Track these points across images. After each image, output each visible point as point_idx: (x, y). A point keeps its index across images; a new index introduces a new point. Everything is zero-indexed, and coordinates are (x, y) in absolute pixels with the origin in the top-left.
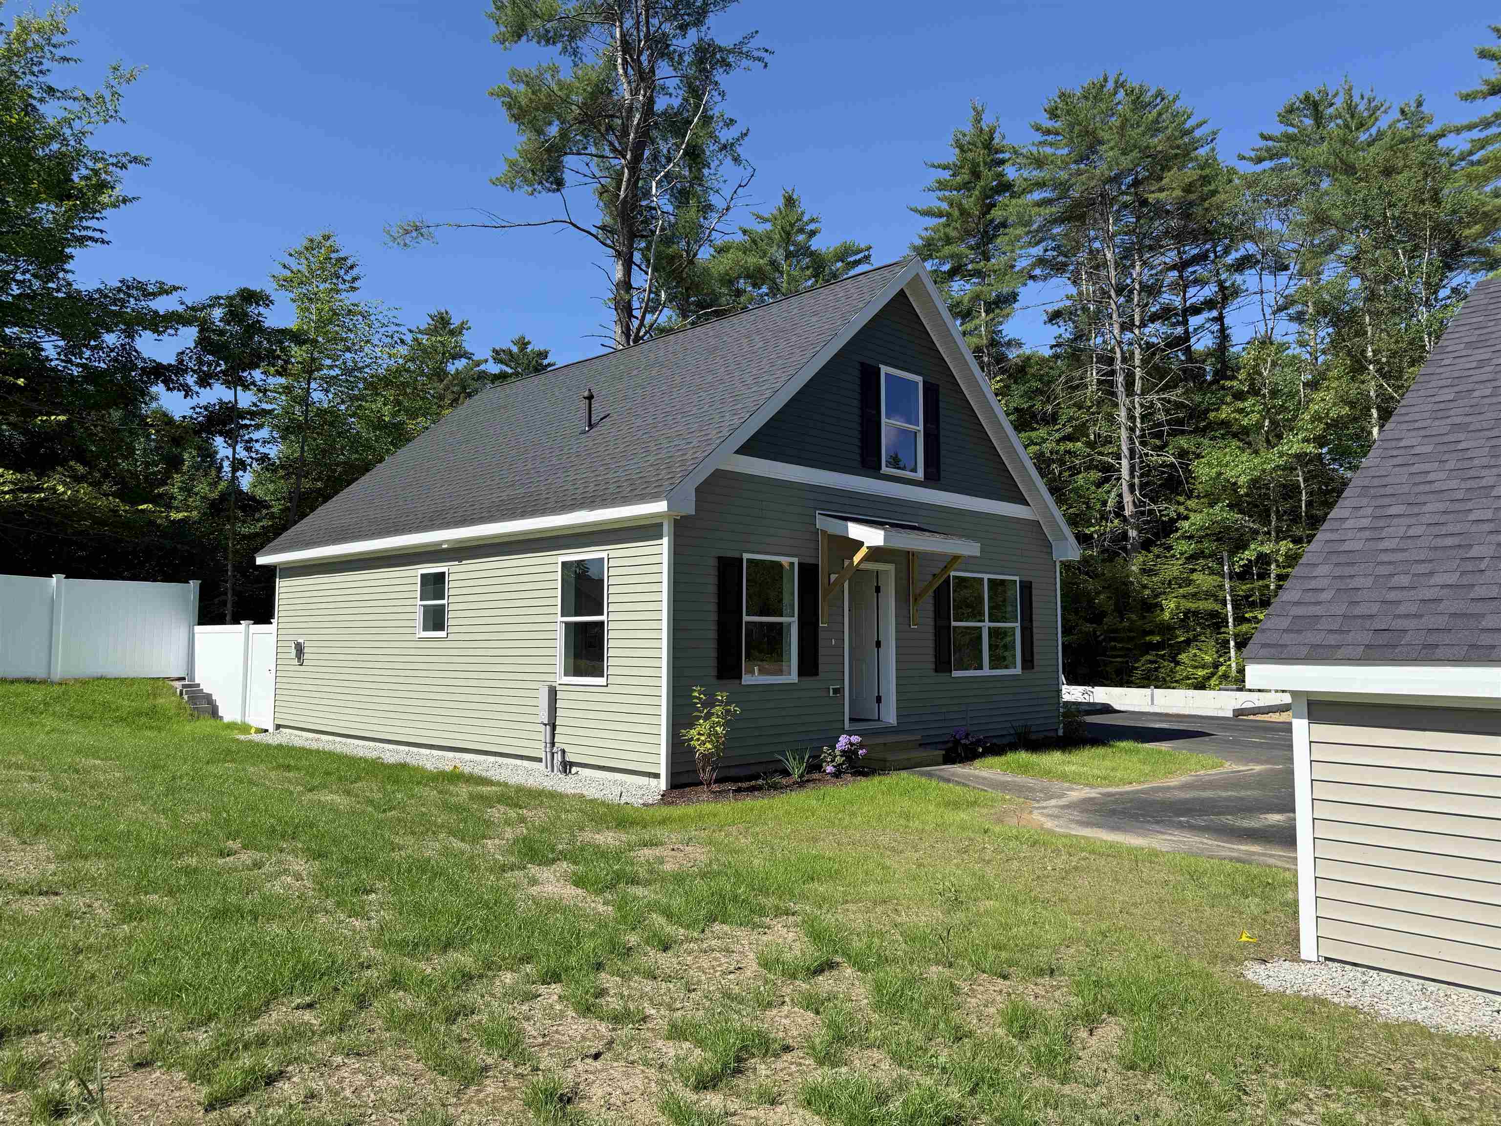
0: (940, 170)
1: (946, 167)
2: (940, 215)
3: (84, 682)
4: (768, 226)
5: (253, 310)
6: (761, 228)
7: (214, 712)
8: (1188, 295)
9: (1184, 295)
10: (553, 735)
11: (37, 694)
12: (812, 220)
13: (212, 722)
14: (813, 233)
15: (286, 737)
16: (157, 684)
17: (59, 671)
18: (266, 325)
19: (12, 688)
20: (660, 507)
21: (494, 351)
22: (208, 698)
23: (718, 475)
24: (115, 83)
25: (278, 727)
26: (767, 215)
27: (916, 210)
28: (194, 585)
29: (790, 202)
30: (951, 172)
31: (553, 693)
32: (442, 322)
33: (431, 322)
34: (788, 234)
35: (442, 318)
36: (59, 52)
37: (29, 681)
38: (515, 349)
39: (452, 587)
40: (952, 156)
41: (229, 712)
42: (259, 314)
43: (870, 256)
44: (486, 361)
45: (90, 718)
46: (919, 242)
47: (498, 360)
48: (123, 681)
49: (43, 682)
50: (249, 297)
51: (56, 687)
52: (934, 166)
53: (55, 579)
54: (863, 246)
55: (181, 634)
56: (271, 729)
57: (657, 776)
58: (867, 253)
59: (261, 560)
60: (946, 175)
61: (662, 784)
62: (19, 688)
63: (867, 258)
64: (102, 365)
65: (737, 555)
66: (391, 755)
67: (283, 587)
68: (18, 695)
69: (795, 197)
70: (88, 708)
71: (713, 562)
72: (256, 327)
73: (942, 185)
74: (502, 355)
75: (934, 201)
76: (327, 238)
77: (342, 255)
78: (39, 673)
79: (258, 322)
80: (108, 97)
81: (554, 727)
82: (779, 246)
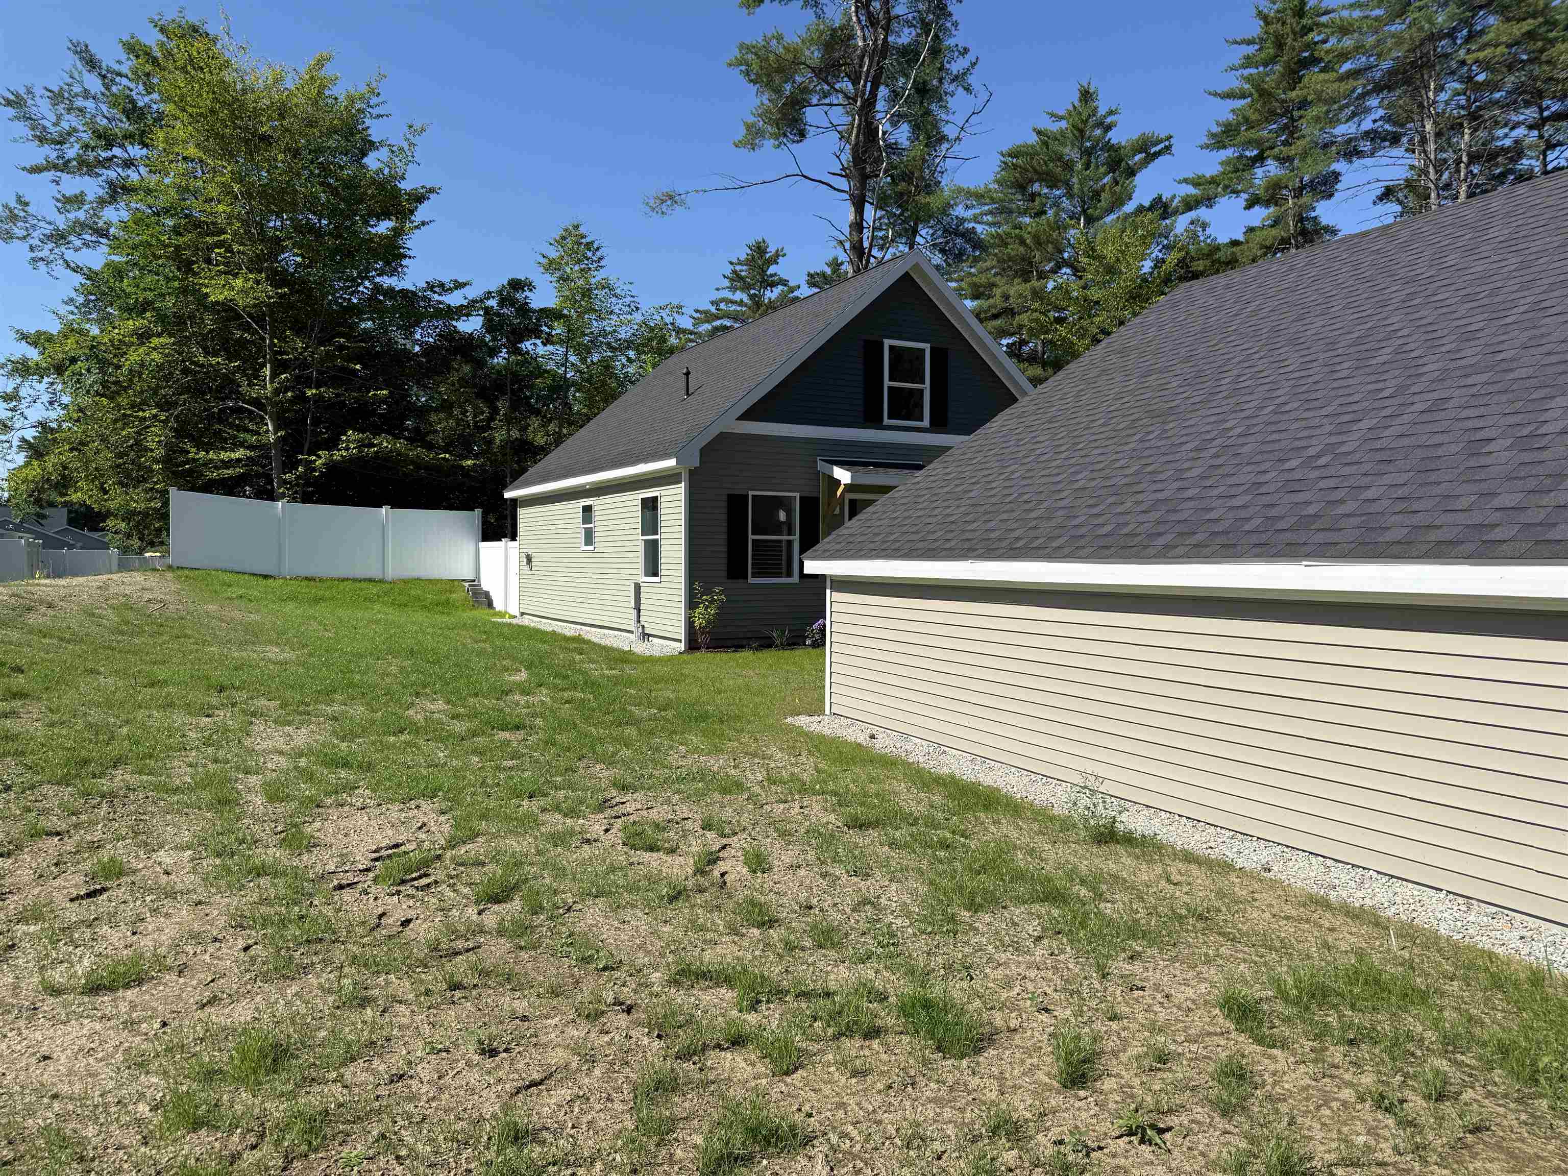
0: (1244, 46)
1: (1249, 42)
2: (1243, 96)
3: (406, 582)
4: (1063, 124)
5: (519, 296)
6: (1055, 127)
7: (490, 604)
8: (1549, 159)
9: (1545, 159)
10: (639, 616)
11: (374, 589)
12: (1111, 113)
13: (487, 611)
14: (1109, 128)
15: (526, 621)
16: (453, 584)
17: (390, 574)
18: (531, 306)
19: (358, 585)
20: (671, 463)
21: (810, 275)
22: (487, 594)
23: (722, 437)
24: (411, 137)
25: (522, 614)
26: (1062, 113)
27: (1216, 94)
28: (478, 512)
29: (1086, 96)
30: (1257, 47)
31: (638, 588)
32: (760, 249)
33: (749, 252)
34: (1081, 131)
35: (759, 248)
36: (375, 112)
37: (370, 580)
38: (828, 271)
39: (597, 514)
40: (1256, 28)
41: (498, 605)
42: (526, 297)
43: (1170, 146)
44: (799, 287)
45: (406, 606)
46: (1216, 129)
47: (812, 284)
48: (431, 581)
49: (381, 581)
50: (517, 285)
51: (387, 586)
52: (1236, 42)
53: (384, 510)
54: (1162, 136)
55: (471, 547)
56: (518, 614)
57: (680, 641)
58: (1167, 143)
59: (508, 495)
60: (1251, 50)
61: (682, 646)
62: (364, 585)
63: (1168, 148)
64: (431, 340)
65: (744, 493)
66: (569, 631)
67: (523, 514)
68: (361, 590)
69: (1091, 91)
70: (405, 599)
71: (725, 498)
72: (524, 309)
73: (1248, 62)
74: (817, 279)
75: (1234, 82)
76: (576, 227)
77: (588, 240)
78: (377, 575)
79: (527, 304)
80: (406, 147)
81: (639, 611)
82: (1073, 145)
